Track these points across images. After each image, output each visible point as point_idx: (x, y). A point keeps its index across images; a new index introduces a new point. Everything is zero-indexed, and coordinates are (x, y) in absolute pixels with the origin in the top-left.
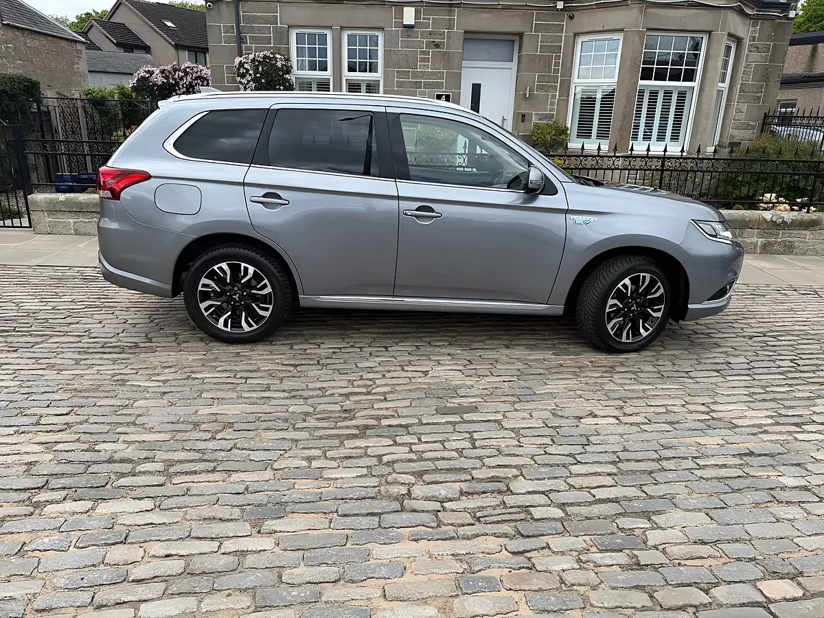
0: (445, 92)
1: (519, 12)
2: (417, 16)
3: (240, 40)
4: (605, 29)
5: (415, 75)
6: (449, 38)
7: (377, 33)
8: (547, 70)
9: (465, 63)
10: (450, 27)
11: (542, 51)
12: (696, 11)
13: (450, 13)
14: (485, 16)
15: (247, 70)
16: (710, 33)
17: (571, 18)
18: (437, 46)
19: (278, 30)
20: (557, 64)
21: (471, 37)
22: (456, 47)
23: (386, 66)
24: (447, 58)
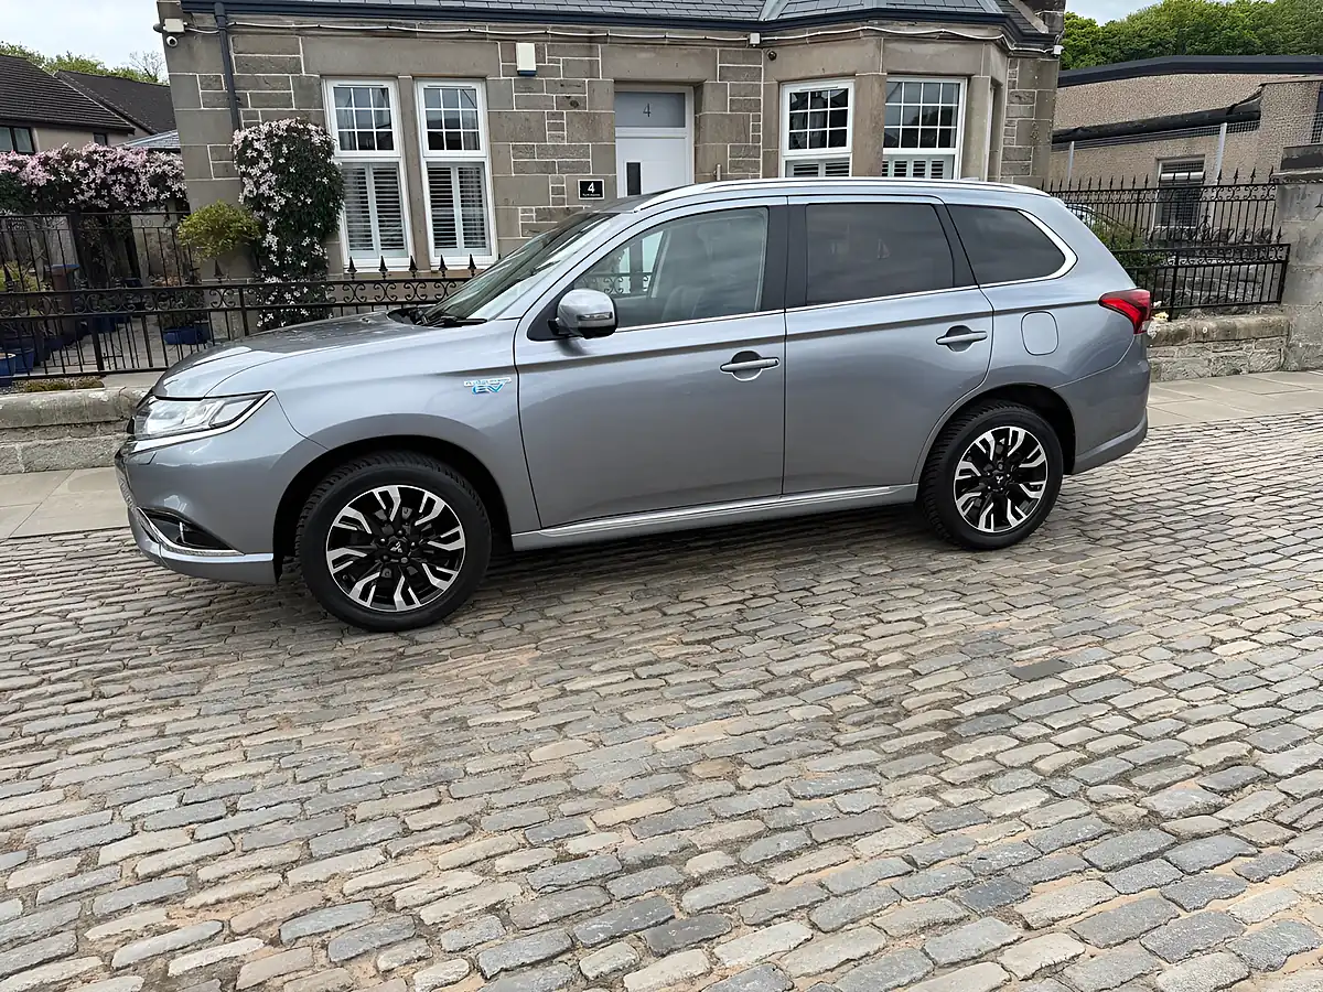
0: (592, 177)
1: (696, 50)
2: (539, 56)
3: (235, 102)
4: (827, 73)
5: (543, 151)
6: (592, 91)
7: (473, 85)
8: (743, 136)
9: (619, 132)
10: (592, 73)
11: (734, 108)
12: (951, 46)
13: (591, 51)
14: (644, 55)
15: (260, 153)
16: (969, 77)
17: (773, 58)
18: (575, 104)
19: (305, 83)
20: (756, 129)
21: (626, 89)
22: (604, 105)
23: (493, 137)
24: (592, 124)
